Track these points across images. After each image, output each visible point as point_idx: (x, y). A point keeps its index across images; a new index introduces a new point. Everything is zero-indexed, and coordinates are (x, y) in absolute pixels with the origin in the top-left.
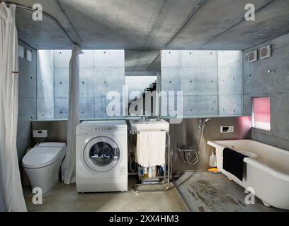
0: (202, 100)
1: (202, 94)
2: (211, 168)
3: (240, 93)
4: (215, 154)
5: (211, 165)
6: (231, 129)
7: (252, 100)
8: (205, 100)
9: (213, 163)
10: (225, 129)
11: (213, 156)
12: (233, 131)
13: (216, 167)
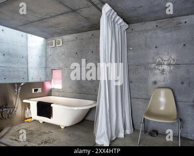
0: (14, 71)
1: (15, 66)
2: (27, 119)
3: (44, 66)
4: (29, 108)
5: (26, 117)
6: (40, 90)
7: (52, 71)
8: (17, 71)
9: (28, 115)
10: (36, 90)
11: (28, 110)
12: (41, 91)
13: (31, 118)
